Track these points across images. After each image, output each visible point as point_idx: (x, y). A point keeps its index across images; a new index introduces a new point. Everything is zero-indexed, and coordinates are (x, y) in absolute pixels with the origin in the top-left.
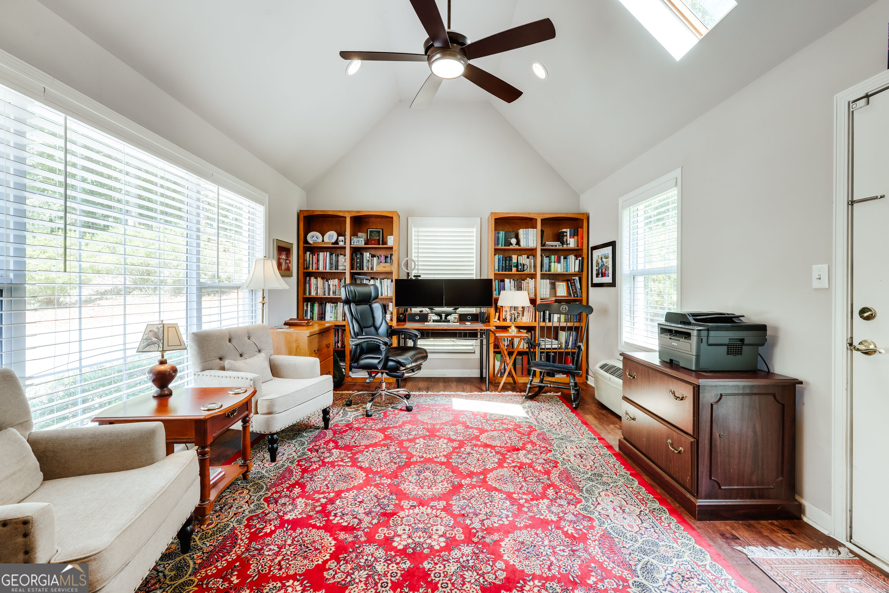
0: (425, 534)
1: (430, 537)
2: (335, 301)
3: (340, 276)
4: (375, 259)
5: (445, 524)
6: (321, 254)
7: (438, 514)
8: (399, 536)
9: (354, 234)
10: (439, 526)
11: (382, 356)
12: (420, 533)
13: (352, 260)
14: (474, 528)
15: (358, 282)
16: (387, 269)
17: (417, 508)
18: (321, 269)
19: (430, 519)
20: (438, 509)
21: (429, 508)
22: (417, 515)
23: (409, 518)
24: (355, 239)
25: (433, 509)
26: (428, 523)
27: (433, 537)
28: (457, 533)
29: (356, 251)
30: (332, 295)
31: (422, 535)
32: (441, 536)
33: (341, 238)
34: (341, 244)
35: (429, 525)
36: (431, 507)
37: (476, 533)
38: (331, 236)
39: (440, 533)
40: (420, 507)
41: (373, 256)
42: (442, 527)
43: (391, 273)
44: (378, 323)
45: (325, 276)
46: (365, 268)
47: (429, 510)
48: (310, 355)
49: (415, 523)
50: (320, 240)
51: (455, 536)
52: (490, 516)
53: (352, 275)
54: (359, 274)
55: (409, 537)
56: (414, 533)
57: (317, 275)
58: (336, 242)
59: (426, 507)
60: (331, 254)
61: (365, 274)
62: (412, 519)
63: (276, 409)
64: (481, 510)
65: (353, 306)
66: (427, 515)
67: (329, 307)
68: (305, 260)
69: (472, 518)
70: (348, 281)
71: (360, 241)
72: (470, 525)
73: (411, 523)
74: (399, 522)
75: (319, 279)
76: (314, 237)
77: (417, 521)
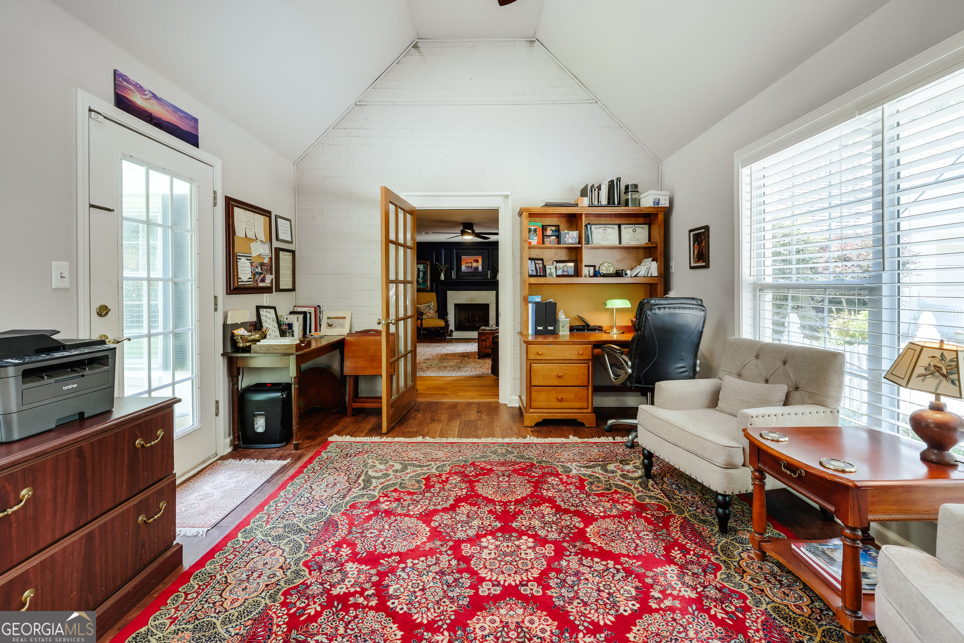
0: (503, 550)
1: (497, 546)
5: (481, 560)
7: (489, 573)
8: (529, 548)
10: (488, 558)
12: (508, 551)
14: (449, 555)
17: (518, 583)
19: (499, 567)
20: (490, 580)
21: (502, 583)
22: (516, 572)
23: (525, 568)
25: (496, 580)
26: (501, 561)
27: (493, 547)
28: (469, 550)
31: (506, 549)
32: (486, 547)
35: (499, 559)
36: (499, 584)
37: (449, 550)
39: (486, 551)
40: (513, 584)
42: (484, 557)
47: (501, 578)
49: (516, 561)
51: (471, 547)
52: (425, 569)
55: (518, 547)
56: (514, 550)
59: (506, 584)
62: (521, 567)
64: (434, 578)
66: (503, 573)
69: (448, 568)
72: (453, 558)
73: (520, 562)
74: (535, 562)
77: (514, 563)
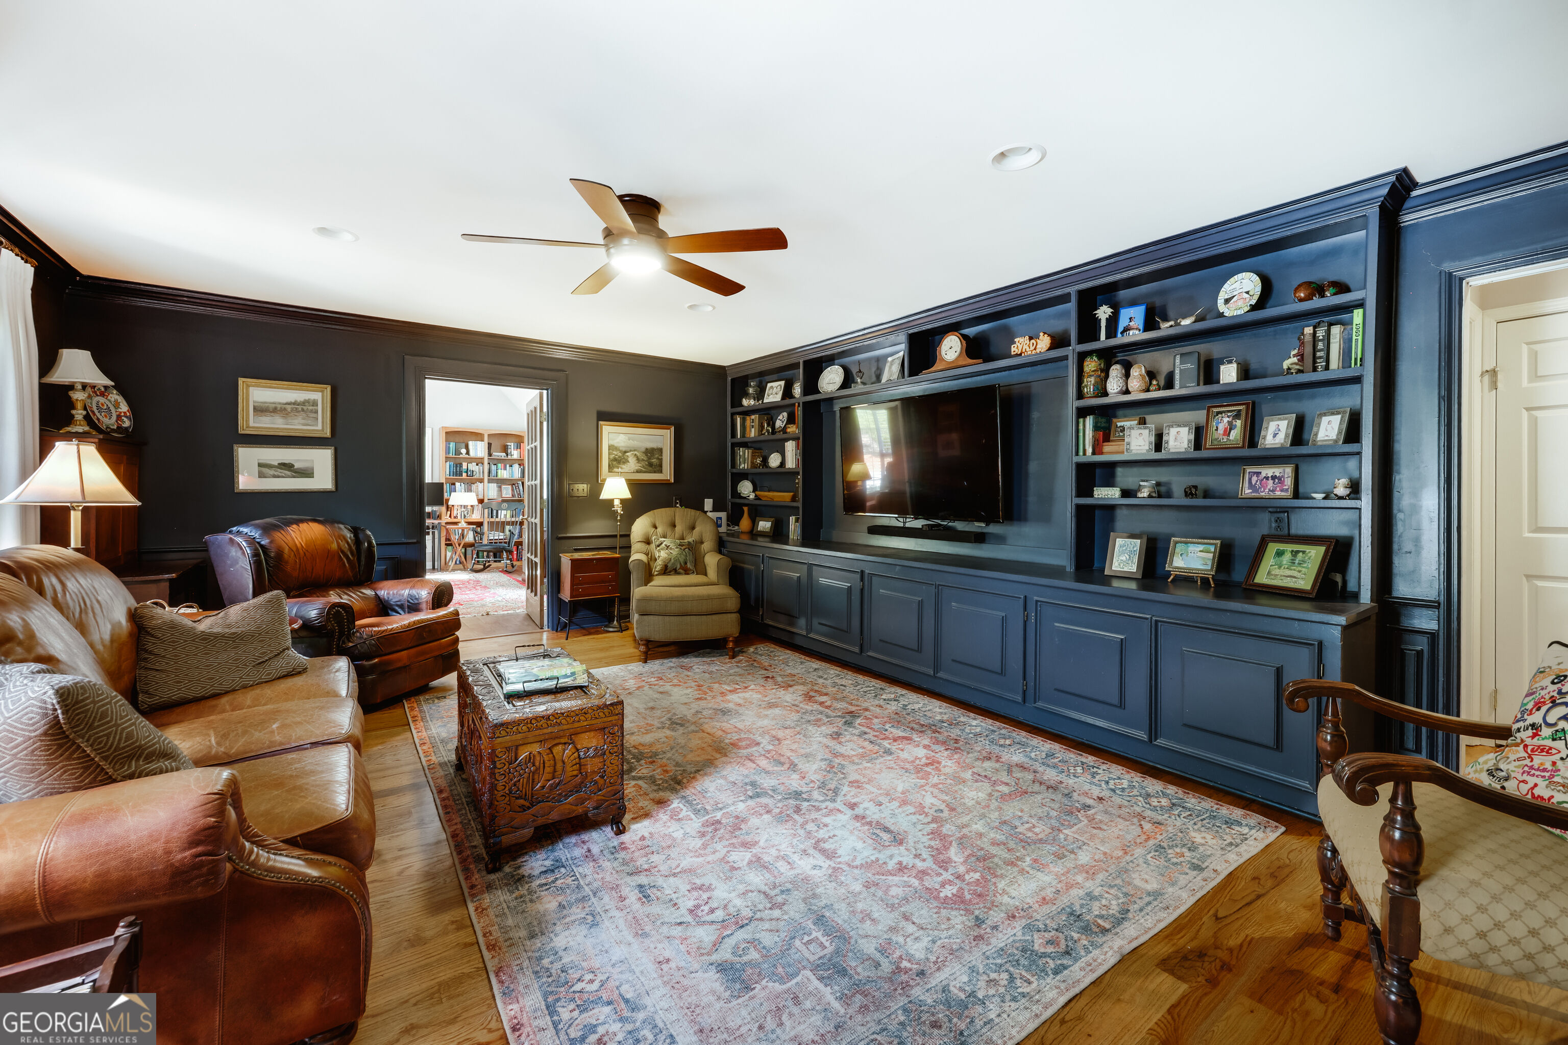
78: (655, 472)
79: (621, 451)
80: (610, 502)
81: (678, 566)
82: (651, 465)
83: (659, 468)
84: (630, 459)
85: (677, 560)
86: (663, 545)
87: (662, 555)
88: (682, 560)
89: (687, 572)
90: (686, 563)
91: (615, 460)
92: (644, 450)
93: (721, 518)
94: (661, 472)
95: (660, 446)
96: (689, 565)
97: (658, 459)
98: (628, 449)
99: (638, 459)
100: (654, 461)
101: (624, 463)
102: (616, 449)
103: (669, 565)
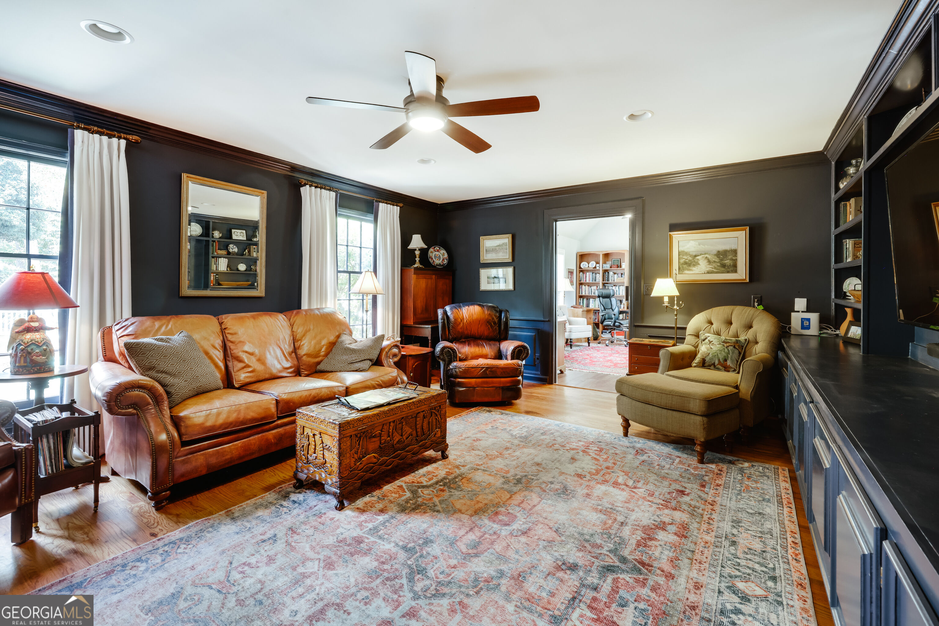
2: (594, 297)
3: (597, 285)
4: (616, 275)
6: (588, 273)
9: (605, 263)
11: (613, 320)
13: (603, 276)
15: (607, 287)
16: (622, 281)
18: (588, 281)
24: (604, 265)
29: (606, 271)
30: (593, 295)
33: (598, 265)
34: (598, 268)
38: (593, 264)
41: (615, 273)
43: (624, 283)
44: (614, 308)
45: (589, 285)
46: (610, 280)
48: (582, 317)
50: (587, 266)
53: (604, 284)
54: (607, 283)
57: (585, 284)
58: (595, 267)
60: (593, 273)
61: (610, 283)
63: (572, 331)
65: (601, 298)
67: (591, 300)
68: (579, 277)
70: (601, 287)
71: (607, 266)
75: (587, 286)
76: (584, 265)
78: (728, 272)
79: (691, 256)
80: (661, 299)
81: (717, 362)
82: (723, 266)
83: (734, 268)
84: (700, 262)
85: (715, 356)
86: (707, 340)
87: (703, 349)
88: (721, 357)
89: (727, 369)
90: (726, 360)
91: (686, 263)
92: (715, 252)
93: (809, 320)
94: (736, 271)
95: (733, 247)
96: (729, 363)
97: (732, 259)
98: (699, 253)
99: (709, 262)
100: (728, 262)
101: (694, 265)
102: (686, 254)
103: (707, 359)
